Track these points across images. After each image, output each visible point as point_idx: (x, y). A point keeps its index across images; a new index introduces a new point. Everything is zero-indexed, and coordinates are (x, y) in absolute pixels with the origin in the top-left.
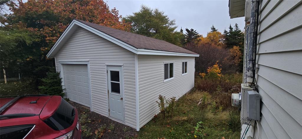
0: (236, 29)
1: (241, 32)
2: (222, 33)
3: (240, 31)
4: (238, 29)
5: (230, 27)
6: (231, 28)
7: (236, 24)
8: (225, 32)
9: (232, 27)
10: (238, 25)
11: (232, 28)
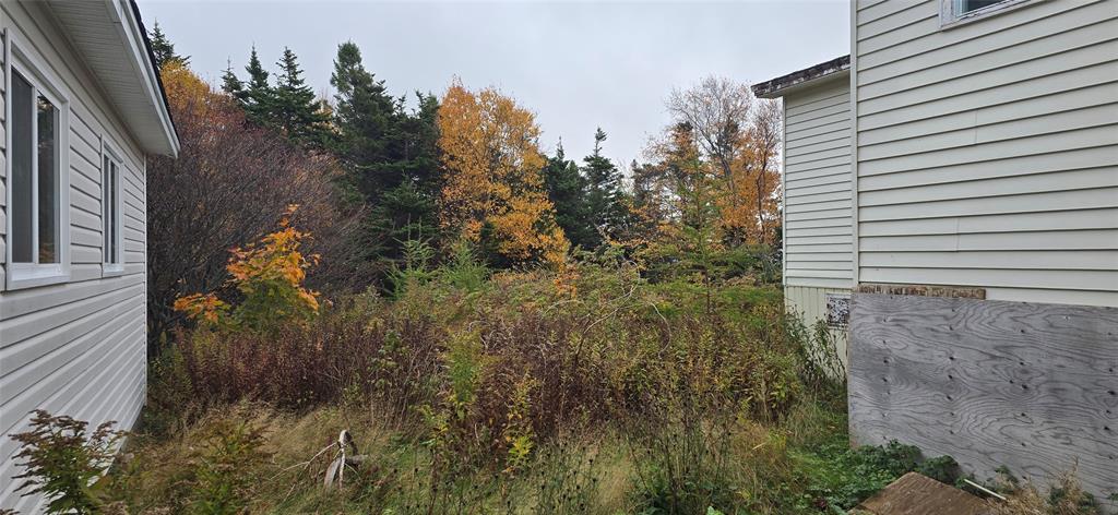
0: (291, 81)
1: (313, 102)
2: (217, 86)
3: (311, 96)
4: (297, 83)
5: (255, 62)
6: (256, 70)
7: (288, 53)
8: (232, 83)
9: (264, 67)
10: (295, 62)
11: (266, 75)
